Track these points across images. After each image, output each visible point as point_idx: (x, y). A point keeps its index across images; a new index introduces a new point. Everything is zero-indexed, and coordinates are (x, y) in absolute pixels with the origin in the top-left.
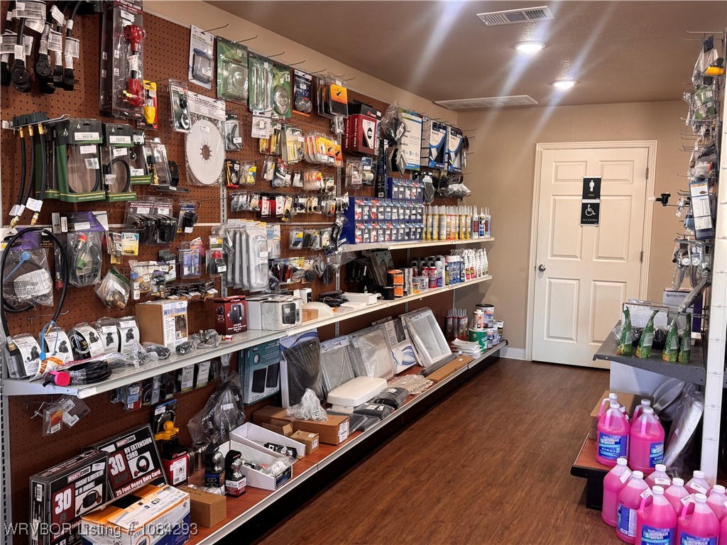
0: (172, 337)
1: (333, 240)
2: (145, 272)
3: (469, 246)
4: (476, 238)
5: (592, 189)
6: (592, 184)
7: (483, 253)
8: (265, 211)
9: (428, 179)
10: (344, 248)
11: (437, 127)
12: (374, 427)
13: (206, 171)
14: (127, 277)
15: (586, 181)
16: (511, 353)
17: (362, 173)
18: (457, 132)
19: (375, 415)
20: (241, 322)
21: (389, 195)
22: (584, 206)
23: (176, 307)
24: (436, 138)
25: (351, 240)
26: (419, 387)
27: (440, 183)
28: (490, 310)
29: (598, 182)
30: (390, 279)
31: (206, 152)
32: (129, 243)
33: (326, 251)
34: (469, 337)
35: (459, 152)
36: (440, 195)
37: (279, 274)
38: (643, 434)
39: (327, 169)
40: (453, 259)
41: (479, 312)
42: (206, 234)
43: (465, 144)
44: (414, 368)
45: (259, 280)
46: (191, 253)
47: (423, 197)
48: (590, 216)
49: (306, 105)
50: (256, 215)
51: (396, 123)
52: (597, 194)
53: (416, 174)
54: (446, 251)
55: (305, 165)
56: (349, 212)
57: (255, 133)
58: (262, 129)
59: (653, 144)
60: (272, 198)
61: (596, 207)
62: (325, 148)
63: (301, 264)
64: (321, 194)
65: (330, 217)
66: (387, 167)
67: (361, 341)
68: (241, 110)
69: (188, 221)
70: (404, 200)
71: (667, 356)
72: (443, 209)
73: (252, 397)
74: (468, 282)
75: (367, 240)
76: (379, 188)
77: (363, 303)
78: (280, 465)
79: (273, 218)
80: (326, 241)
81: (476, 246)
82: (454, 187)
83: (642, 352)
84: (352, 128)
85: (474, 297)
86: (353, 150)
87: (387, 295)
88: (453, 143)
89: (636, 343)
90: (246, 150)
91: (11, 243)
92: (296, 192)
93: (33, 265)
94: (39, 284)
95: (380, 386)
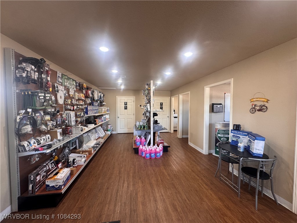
0: (60, 137)
1: (84, 114)
2: (50, 124)
3: (106, 114)
4: (107, 113)
5: (126, 104)
6: (126, 103)
7: (108, 115)
8: (72, 109)
9: (99, 102)
10: (86, 116)
11: (100, 92)
13: (61, 101)
14: (46, 125)
15: (125, 103)
16: (114, 133)
17: (89, 101)
18: (102, 93)
19: (97, 147)
20: (71, 132)
21: (93, 105)
22: (125, 107)
23: (59, 131)
24: (100, 94)
25: (87, 114)
26: (102, 141)
27: (101, 102)
28: (111, 125)
30: (95, 121)
31: (61, 97)
32: (48, 117)
33: (83, 116)
34: (107, 131)
35: (103, 97)
36: (101, 104)
37: (77, 121)
38: (143, 141)
39: (82, 100)
40: (105, 116)
41: (109, 126)
42: (61, 115)
43: (104, 95)
44: (99, 138)
45: (73, 123)
46: (59, 118)
47: (98, 105)
48: (126, 108)
49: (78, 87)
50: (70, 110)
51: (93, 91)
52: (127, 105)
53: (97, 101)
54: (102, 115)
55: (79, 100)
56: (87, 108)
57: (70, 93)
58: (72, 93)
59: (135, 97)
60: (73, 106)
62: (82, 96)
63: (79, 119)
64: (82, 105)
65: (83, 109)
66: (93, 99)
67: (89, 134)
68: (67, 89)
69: (58, 112)
70: (95, 106)
71: (145, 129)
72: (102, 107)
73: (71, 148)
74: (107, 120)
75: (91, 114)
76: (91, 104)
77: (92, 126)
78: (84, 160)
79: (73, 110)
80: (82, 114)
81: (107, 114)
82: (103, 103)
83: (142, 128)
84: (87, 92)
85: (107, 124)
86: (87, 96)
87: (95, 124)
88: (102, 96)
89: (141, 127)
90: (68, 97)
91: (21, 119)
92: (77, 105)
93: (26, 124)
94: (28, 129)
95: (95, 142)
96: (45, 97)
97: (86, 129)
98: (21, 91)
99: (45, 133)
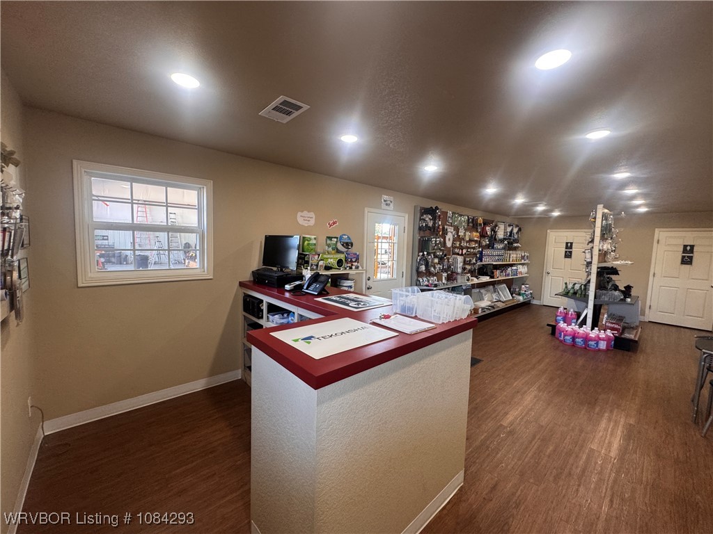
0: (444, 281)
1: (476, 261)
2: (438, 267)
3: (520, 264)
4: (523, 261)
5: (569, 246)
6: (569, 244)
7: (526, 267)
8: (460, 253)
9: (506, 242)
10: (479, 263)
11: (509, 226)
12: (488, 312)
13: (449, 244)
14: (435, 268)
15: (567, 243)
16: (535, 302)
17: (486, 242)
18: (517, 226)
20: (456, 279)
21: (493, 248)
22: (566, 252)
23: (445, 275)
24: (509, 229)
25: (481, 261)
26: (501, 306)
27: (510, 243)
28: (527, 286)
29: (571, 243)
30: (493, 273)
31: (449, 240)
32: (436, 260)
33: (474, 264)
34: (519, 294)
35: (517, 233)
36: (510, 247)
37: (464, 269)
38: (570, 316)
39: (476, 241)
40: (514, 268)
41: (523, 286)
42: (448, 259)
43: (520, 230)
44: (499, 301)
45: (459, 270)
46: (446, 263)
47: (504, 248)
48: (568, 255)
49: (471, 224)
50: (458, 254)
51: (496, 226)
52: (571, 247)
53: (502, 241)
54: (511, 265)
55: (471, 241)
56: (481, 253)
57: (460, 234)
58: (461, 233)
60: (462, 250)
61: (571, 252)
62: (476, 235)
63: (468, 267)
64: (474, 248)
65: (475, 254)
66: (493, 239)
67: (483, 291)
68: (457, 229)
69: (445, 256)
70: (498, 249)
71: (578, 296)
72: (511, 252)
74: (519, 276)
75: (486, 261)
76: (490, 246)
77: (486, 279)
79: (462, 255)
80: (474, 261)
81: (523, 264)
82: (515, 245)
83: (570, 294)
84: (483, 229)
85: (522, 281)
86: (483, 235)
87: (492, 277)
88: (515, 230)
89: (568, 292)
90: (458, 238)
91: (420, 260)
92: (467, 248)
93: (422, 264)
94: (423, 268)
95: (489, 303)
96: (436, 241)
97: (475, 281)
98: (421, 237)
99: (434, 275)
